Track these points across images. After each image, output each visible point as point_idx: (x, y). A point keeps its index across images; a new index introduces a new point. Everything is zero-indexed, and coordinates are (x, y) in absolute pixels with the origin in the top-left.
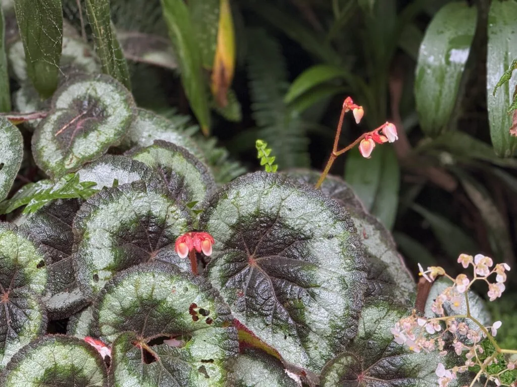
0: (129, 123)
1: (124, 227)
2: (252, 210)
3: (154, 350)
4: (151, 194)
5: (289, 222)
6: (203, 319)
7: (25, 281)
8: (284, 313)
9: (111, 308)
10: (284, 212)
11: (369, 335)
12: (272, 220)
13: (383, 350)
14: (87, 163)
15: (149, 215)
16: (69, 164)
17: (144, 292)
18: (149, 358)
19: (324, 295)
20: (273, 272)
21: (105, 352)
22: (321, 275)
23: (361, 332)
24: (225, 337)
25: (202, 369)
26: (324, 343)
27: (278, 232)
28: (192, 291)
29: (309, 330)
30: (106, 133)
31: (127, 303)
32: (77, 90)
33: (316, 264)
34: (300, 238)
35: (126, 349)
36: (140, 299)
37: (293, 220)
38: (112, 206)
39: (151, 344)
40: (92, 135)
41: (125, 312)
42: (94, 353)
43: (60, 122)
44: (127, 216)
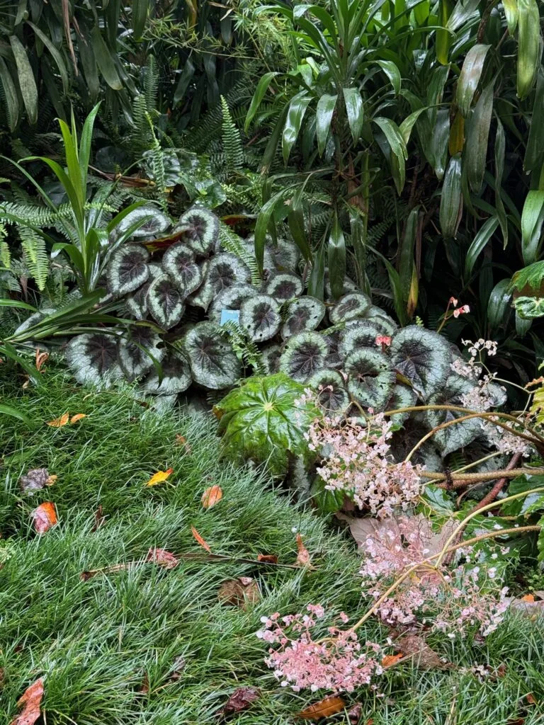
0: (367, 309)
1: (359, 338)
2: (410, 338)
3: (364, 379)
4: (371, 328)
5: (425, 344)
6: (383, 368)
7: (320, 353)
8: (418, 377)
9: (350, 362)
10: (423, 340)
11: (450, 387)
12: (419, 343)
13: (456, 393)
14: (349, 320)
15: (369, 336)
16: (342, 320)
17: (363, 357)
18: (361, 381)
19: (434, 370)
20: (416, 362)
21: (345, 376)
22: (433, 364)
23: (447, 385)
24: (391, 375)
25: (381, 386)
26: (432, 388)
27: (420, 348)
28: (380, 358)
29: (427, 382)
30: (358, 311)
31: (355, 360)
32: (349, 297)
33: (433, 360)
34: (429, 350)
35: (353, 377)
36: (361, 359)
37: (426, 344)
38: (356, 330)
39: (363, 376)
40: (353, 311)
41: (355, 364)
42: (341, 375)
43: (341, 308)
44: (360, 335)
